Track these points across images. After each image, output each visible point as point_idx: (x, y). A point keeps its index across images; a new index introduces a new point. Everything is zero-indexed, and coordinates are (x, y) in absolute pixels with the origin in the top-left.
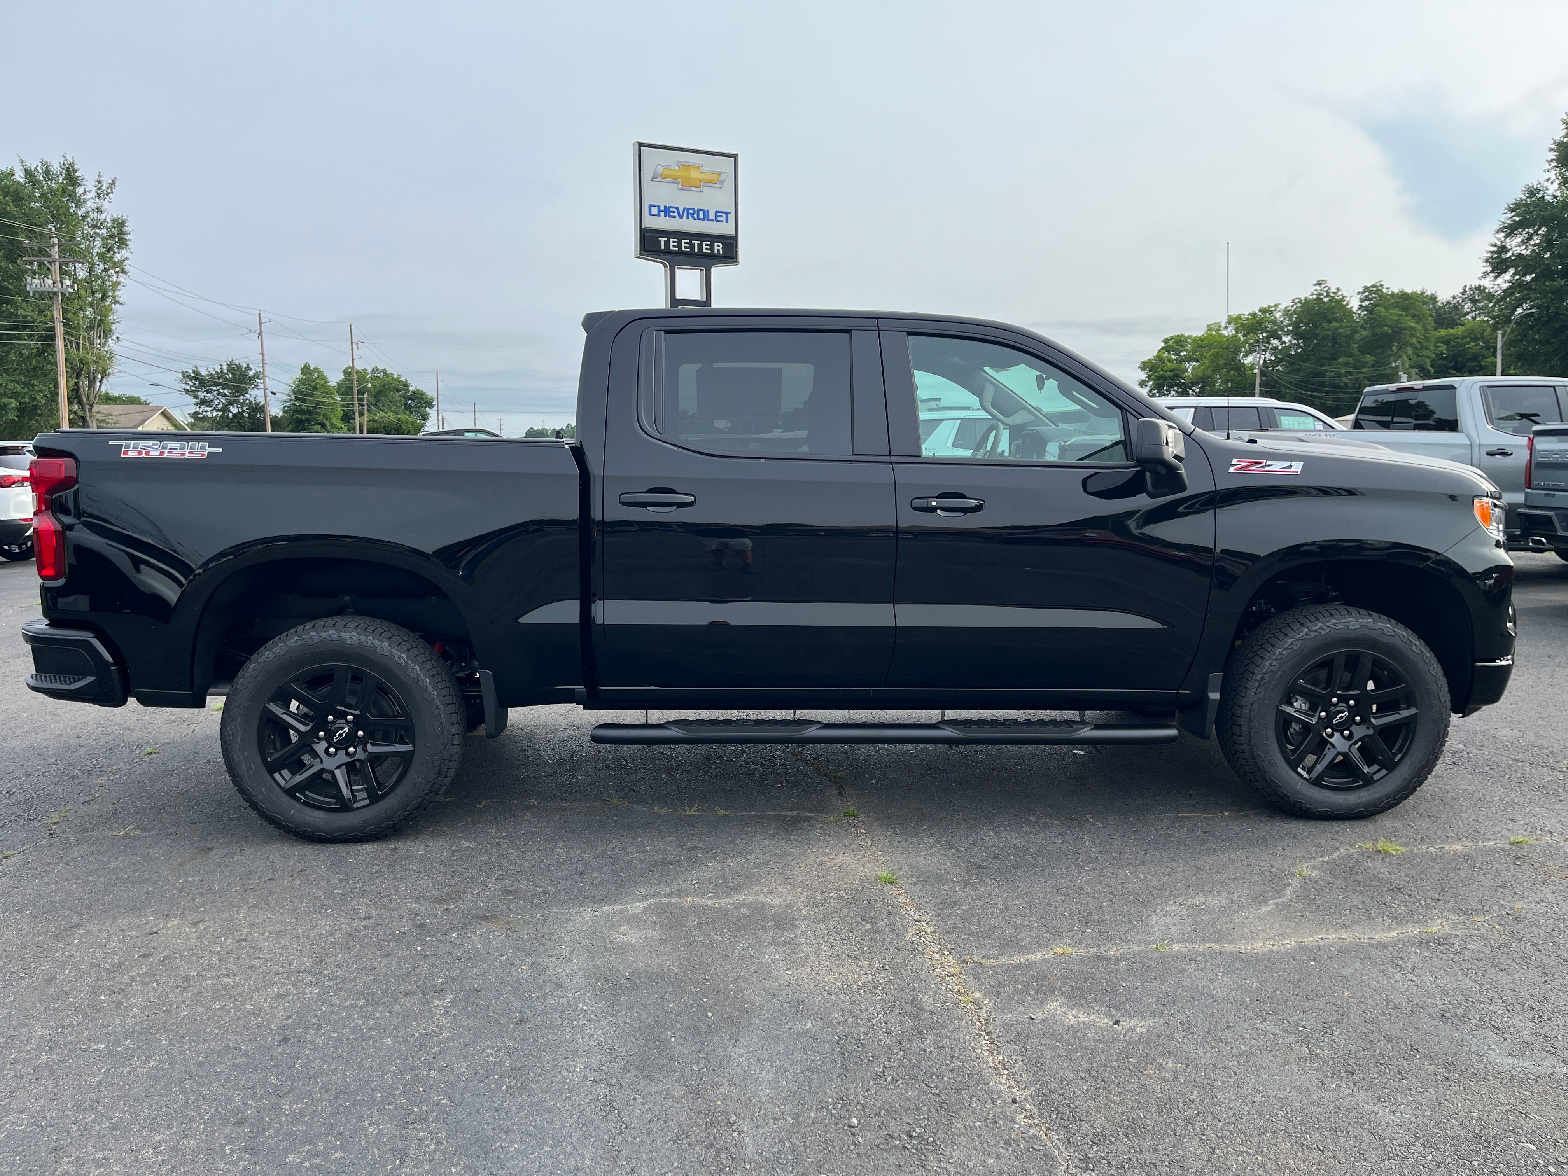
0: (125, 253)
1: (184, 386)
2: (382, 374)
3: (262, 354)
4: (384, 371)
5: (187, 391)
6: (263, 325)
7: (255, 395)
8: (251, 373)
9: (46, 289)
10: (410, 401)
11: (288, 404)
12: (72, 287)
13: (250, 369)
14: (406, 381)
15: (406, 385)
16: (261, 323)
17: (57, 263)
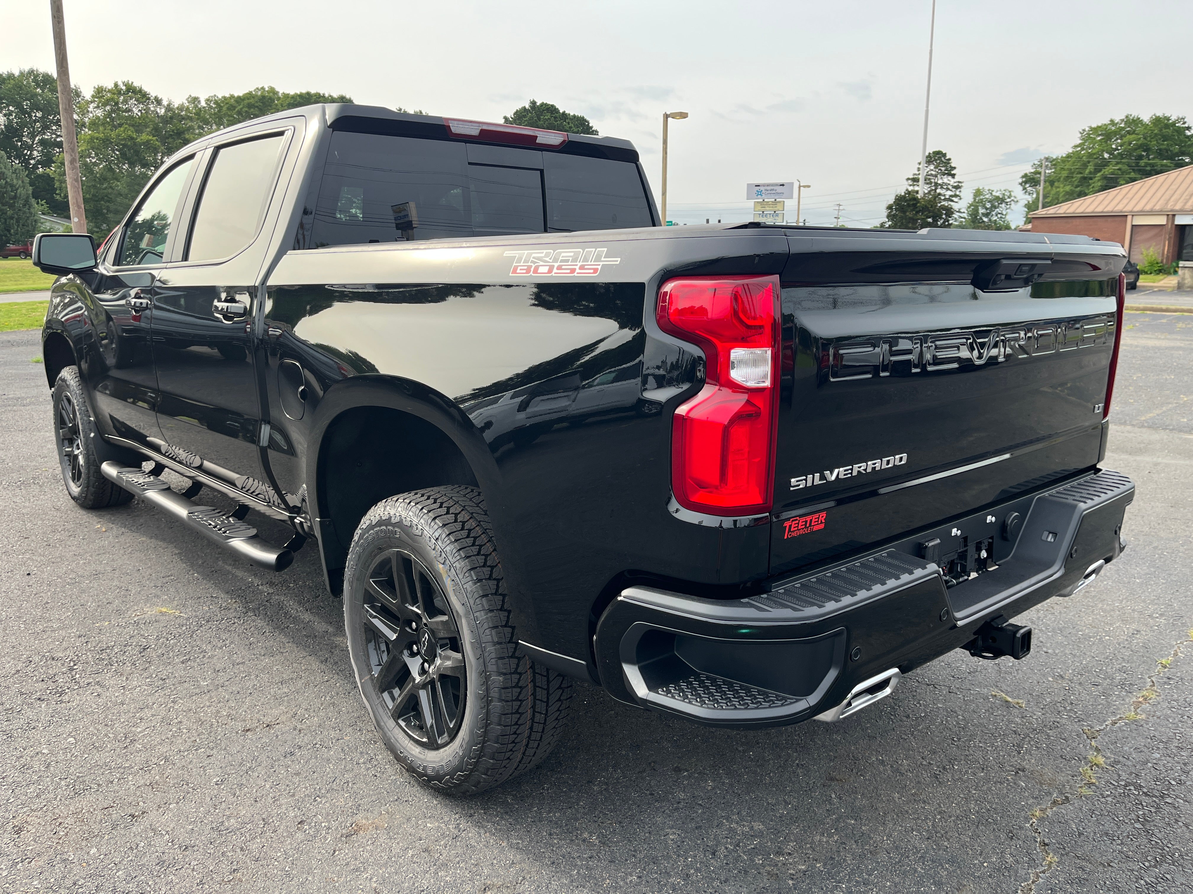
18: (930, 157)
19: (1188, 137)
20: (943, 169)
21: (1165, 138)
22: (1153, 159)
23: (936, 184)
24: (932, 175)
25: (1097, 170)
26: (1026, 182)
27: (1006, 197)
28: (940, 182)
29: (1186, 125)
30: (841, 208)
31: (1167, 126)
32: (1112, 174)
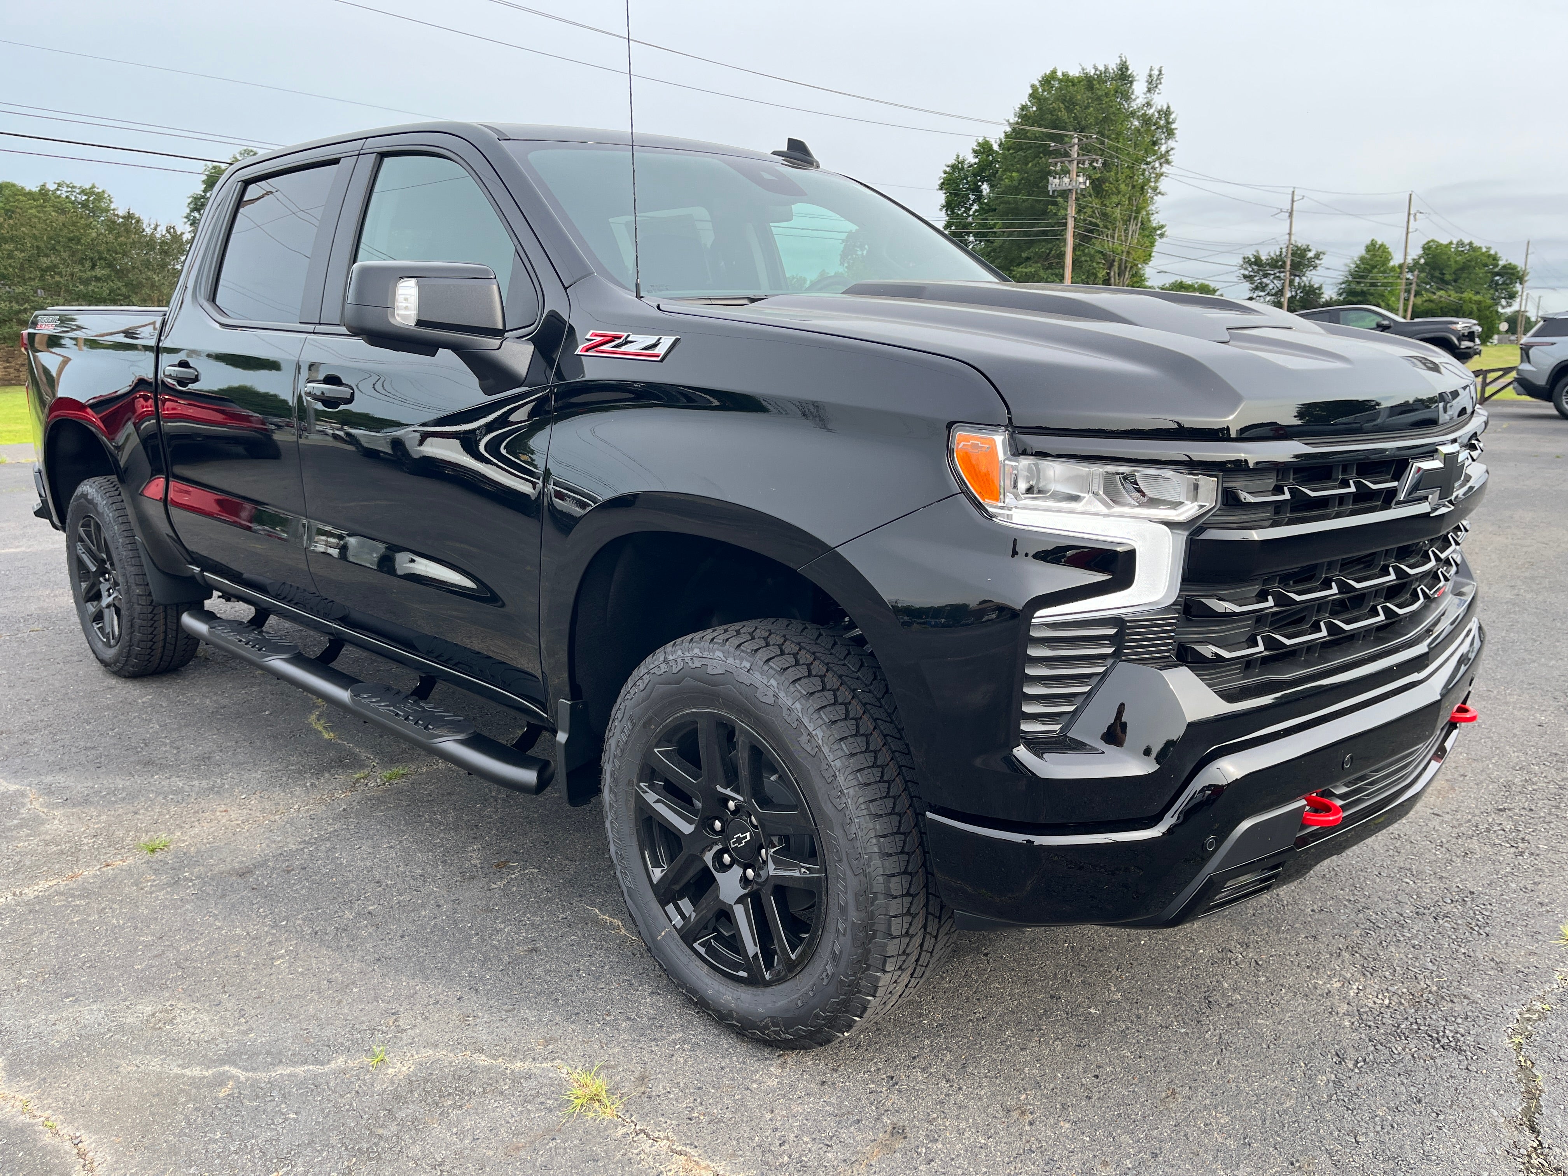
0: (1171, 143)
1: (1242, 271)
2: (1467, 247)
3: (1290, 234)
4: (1471, 244)
5: (1245, 277)
6: (1295, 203)
7: (1313, 278)
8: (1310, 254)
9: (1064, 187)
10: (1497, 278)
11: (1343, 286)
12: (1085, 183)
13: (1310, 251)
14: (1496, 254)
15: (1495, 258)
16: (1293, 201)
17: (1075, 162)
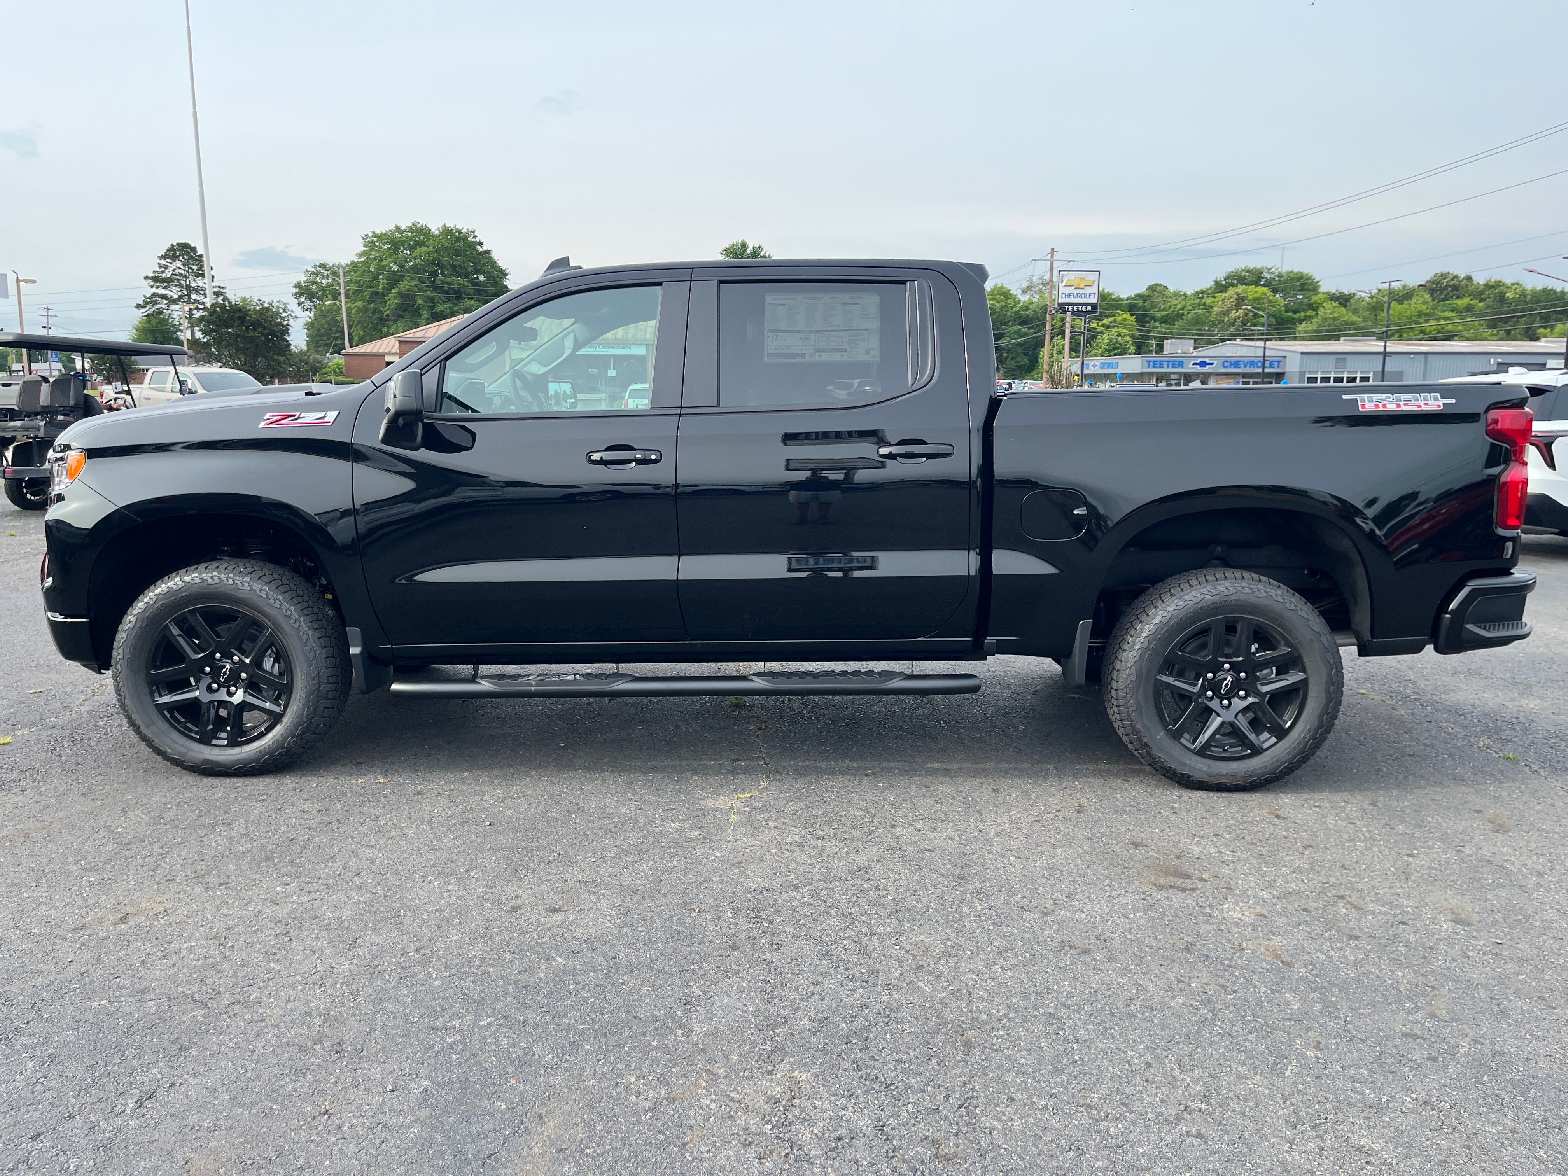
18: (174, 250)
19: (480, 253)
20: (195, 267)
21: (457, 253)
22: (450, 276)
23: (188, 287)
24: (180, 274)
25: (391, 286)
26: (301, 294)
27: (281, 311)
28: (193, 284)
29: (477, 240)
30: (50, 313)
31: (458, 239)
32: (408, 290)
